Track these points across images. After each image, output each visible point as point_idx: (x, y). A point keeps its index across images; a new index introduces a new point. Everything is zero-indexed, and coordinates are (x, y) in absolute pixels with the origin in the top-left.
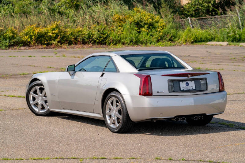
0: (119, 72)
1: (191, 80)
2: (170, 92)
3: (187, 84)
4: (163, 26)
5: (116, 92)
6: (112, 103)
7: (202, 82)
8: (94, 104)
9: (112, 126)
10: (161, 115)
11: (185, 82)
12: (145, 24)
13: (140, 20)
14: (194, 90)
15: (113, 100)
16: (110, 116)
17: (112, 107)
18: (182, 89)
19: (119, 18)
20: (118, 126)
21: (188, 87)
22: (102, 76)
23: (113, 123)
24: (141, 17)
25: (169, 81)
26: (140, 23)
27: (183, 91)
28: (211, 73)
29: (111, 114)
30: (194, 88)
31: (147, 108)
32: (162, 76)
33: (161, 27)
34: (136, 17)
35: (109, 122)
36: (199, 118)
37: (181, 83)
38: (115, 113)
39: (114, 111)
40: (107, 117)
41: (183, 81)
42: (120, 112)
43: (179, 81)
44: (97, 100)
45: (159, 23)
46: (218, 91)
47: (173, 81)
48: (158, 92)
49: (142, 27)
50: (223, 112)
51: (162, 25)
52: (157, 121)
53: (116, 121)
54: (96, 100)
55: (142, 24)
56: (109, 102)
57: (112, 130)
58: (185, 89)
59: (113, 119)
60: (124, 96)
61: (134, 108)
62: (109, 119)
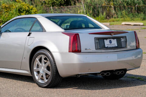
0: (45, 31)
1: (114, 38)
2: (96, 49)
3: (110, 42)
4: (36, 12)
5: (45, 50)
6: (40, 60)
7: (123, 40)
8: (21, 61)
9: (40, 81)
10: (89, 70)
11: (108, 40)
12: (24, 10)
13: (20, 8)
14: (116, 47)
15: (41, 57)
16: (38, 72)
17: (40, 64)
18: (106, 46)
19: (6, 7)
20: (47, 82)
21: (111, 44)
22: (29, 35)
23: (41, 79)
24: (21, 6)
25: (96, 39)
26: (20, 10)
27: (107, 48)
28: (129, 32)
29: (39, 70)
30: (116, 45)
31: (77, 64)
32: (89, 34)
33: (34, 12)
34: (17, 6)
35: (37, 78)
36: (120, 73)
37: (105, 40)
38: (43, 69)
39: (43, 68)
40: (35, 73)
41: (106, 39)
42: (48, 68)
43: (104, 39)
44: (25, 58)
45: (33, 10)
46: (135, 48)
47: (98, 39)
48: (86, 49)
49: (21, 12)
50: (140, 67)
51: (34, 11)
52: (81, 76)
53: (45, 77)
54: (23, 58)
55: (22, 10)
56: (37, 59)
57: (40, 85)
58: (109, 46)
59: (41, 75)
60: (53, 54)
61: (64, 64)
62: (37, 75)
